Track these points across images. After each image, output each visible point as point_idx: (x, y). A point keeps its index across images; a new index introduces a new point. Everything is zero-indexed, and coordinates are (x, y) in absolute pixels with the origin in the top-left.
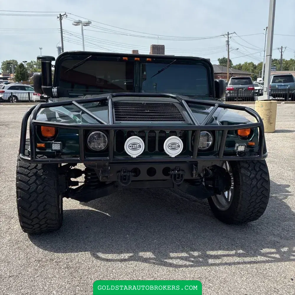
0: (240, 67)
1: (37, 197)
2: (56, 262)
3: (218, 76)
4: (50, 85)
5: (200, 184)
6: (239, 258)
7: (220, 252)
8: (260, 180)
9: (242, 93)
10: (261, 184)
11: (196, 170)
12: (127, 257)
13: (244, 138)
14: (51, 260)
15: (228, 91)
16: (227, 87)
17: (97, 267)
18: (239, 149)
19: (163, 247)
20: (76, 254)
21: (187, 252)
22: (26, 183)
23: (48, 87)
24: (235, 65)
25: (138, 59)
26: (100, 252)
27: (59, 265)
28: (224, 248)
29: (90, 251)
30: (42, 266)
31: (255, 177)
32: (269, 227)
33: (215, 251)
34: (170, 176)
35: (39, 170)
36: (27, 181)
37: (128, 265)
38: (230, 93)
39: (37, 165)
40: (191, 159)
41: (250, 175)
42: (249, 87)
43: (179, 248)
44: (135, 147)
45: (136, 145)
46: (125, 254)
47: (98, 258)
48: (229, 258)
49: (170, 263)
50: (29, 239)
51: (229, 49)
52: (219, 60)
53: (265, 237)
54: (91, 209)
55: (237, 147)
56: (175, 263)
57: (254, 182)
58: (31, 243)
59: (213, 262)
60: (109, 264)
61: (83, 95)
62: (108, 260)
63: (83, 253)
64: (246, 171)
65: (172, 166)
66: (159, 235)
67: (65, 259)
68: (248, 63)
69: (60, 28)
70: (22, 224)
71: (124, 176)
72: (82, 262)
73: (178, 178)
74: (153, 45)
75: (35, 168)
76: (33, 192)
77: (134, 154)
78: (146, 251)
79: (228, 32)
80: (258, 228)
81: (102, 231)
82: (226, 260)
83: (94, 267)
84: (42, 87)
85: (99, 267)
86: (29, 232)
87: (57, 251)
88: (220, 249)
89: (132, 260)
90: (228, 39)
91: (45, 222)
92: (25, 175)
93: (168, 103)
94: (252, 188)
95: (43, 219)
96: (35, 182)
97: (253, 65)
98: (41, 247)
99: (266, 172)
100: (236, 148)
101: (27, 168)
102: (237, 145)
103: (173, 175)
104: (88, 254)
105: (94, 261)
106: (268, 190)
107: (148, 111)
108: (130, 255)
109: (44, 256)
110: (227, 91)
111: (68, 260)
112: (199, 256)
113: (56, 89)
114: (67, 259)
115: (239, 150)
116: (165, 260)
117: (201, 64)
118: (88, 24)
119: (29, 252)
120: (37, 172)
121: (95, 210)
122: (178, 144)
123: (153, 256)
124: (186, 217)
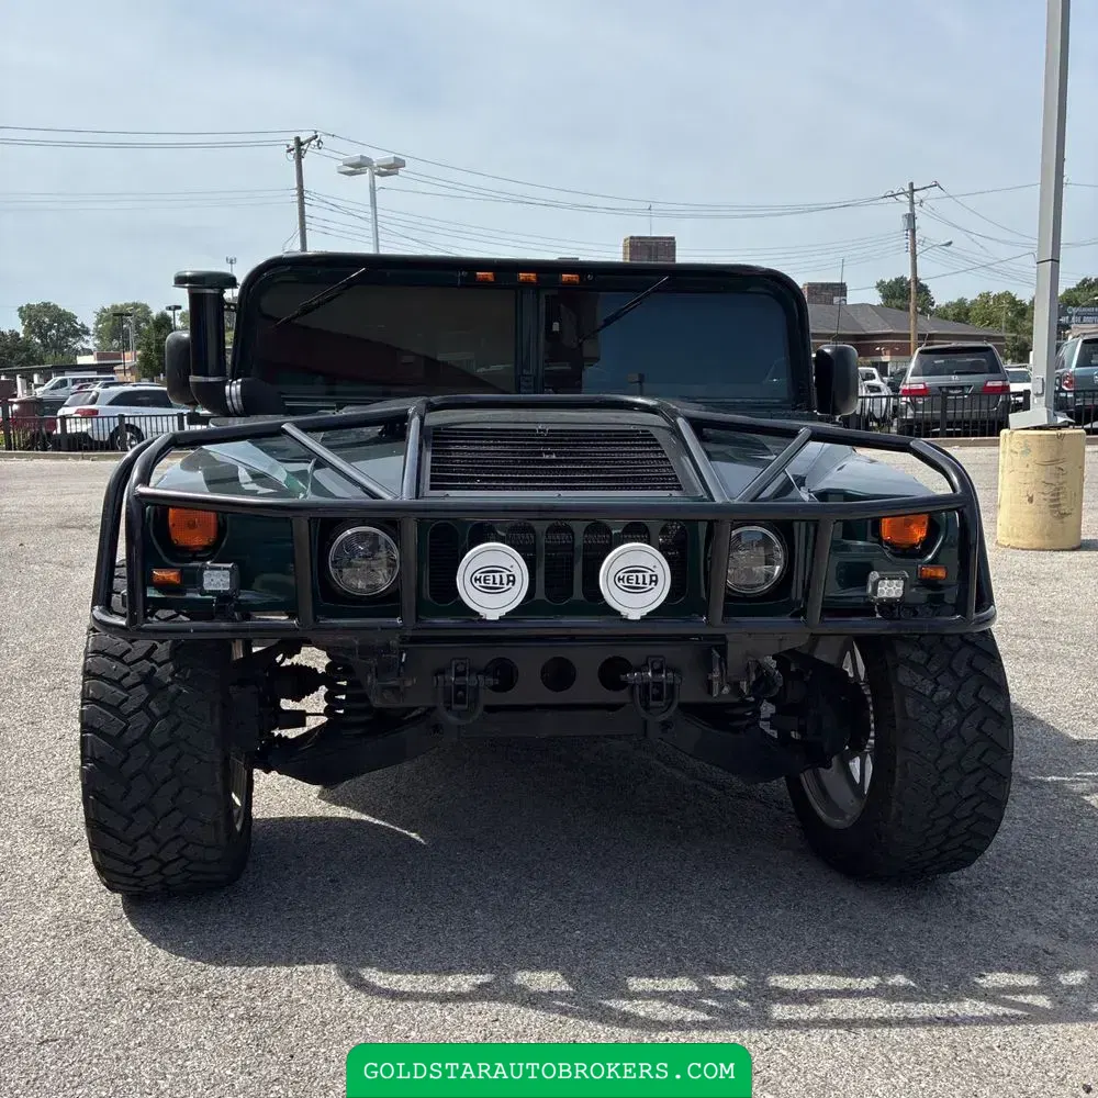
0: (961, 312)
1: (151, 759)
2: (209, 997)
3: (878, 345)
4: (221, 371)
5: (748, 726)
6: (888, 1006)
7: (818, 981)
8: (973, 709)
9: (959, 404)
10: (976, 726)
11: (721, 671)
12: (466, 988)
13: (907, 553)
14: (192, 989)
15: (909, 400)
16: (905, 383)
17: (352, 1017)
18: (882, 591)
19: (605, 955)
20: (285, 970)
21: (693, 976)
22: (114, 709)
23: (211, 380)
24: (943, 304)
25: (532, 276)
26: (372, 967)
27: (219, 1007)
28: (834, 969)
29: (335, 962)
30: (160, 1007)
31: (954, 701)
32: (1018, 895)
33: (798, 977)
34: (625, 692)
35: (160, 665)
36: (115, 704)
37: (469, 1017)
38: (914, 405)
39: (154, 647)
40: (699, 626)
41: (934, 691)
42: (989, 384)
43: (664, 962)
44: (494, 583)
45: (497, 575)
46: (460, 978)
47: (361, 985)
48: (849, 1002)
49: (624, 1013)
50: (124, 916)
51: (914, 245)
52: (880, 286)
53: (1000, 931)
54: (355, 815)
55: (876, 585)
56: (642, 1014)
57: (950, 719)
58: (131, 928)
59: (788, 1017)
60: (399, 1010)
61: (333, 408)
62: (394, 995)
63: (311, 968)
64: (919, 677)
65: (633, 654)
66: (595, 914)
67: (244, 987)
68: (992, 295)
69: (296, 185)
70: (98, 860)
71: (459, 688)
72: (303, 1001)
73: (658, 698)
74: (632, 238)
75: (148, 656)
76: (137, 742)
77: (492, 606)
78: (539, 968)
79: (912, 184)
80: (976, 897)
81: (388, 893)
82: (836, 1008)
83: (342, 1018)
84: (193, 379)
85: (360, 1018)
86: (127, 888)
87: (219, 957)
88: (821, 971)
89: (482, 998)
90: (912, 209)
91: (178, 852)
92: (112, 682)
93: (632, 428)
94: (942, 743)
95: (172, 840)
96: (144, 707)
97: (1013, 302)
98: (163, 943)
99: (997, 680)
100: (870, 590)
101: (120, 659)
102: (874, 575)
103: (637, 688)
104: (328, 974)
105: (346, 999)
106: (1004, 750)
107: (554, 457)
108: (479, 982)
109: (169, 974)
110: (904, 399)
111: (256, 991)
112: (734, 994)
113: (239, 387)
114: (250, 987)
115: (880, 595)
116: (606, 1002)
117: (761, 289)
118: (393, 168)
119: (119, 962)
120: (153, 670)
121: (371, 820)
122: (651, 573)
123: (565, 987)
124: (703, 853)
